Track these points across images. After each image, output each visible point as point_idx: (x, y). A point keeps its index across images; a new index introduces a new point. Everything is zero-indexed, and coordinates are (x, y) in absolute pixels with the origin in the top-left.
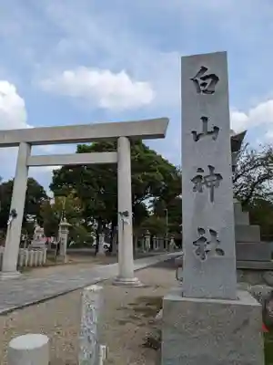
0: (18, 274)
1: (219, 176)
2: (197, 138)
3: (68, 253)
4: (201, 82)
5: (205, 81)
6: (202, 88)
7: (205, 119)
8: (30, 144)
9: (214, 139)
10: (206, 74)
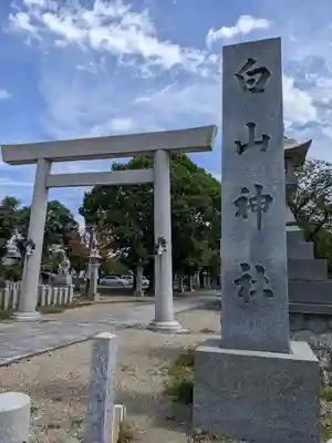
0: (37, 315)
1: (269, 198)
2: (242, 149)
3: (99, 290)
4: (247, 78)
5: (253, 77)
6: (249, 86)
7: (251, 126)
8: (50, 161)
9: (263, 150)
10: (254, 67)
